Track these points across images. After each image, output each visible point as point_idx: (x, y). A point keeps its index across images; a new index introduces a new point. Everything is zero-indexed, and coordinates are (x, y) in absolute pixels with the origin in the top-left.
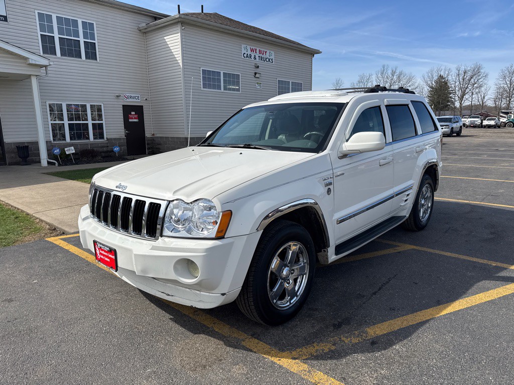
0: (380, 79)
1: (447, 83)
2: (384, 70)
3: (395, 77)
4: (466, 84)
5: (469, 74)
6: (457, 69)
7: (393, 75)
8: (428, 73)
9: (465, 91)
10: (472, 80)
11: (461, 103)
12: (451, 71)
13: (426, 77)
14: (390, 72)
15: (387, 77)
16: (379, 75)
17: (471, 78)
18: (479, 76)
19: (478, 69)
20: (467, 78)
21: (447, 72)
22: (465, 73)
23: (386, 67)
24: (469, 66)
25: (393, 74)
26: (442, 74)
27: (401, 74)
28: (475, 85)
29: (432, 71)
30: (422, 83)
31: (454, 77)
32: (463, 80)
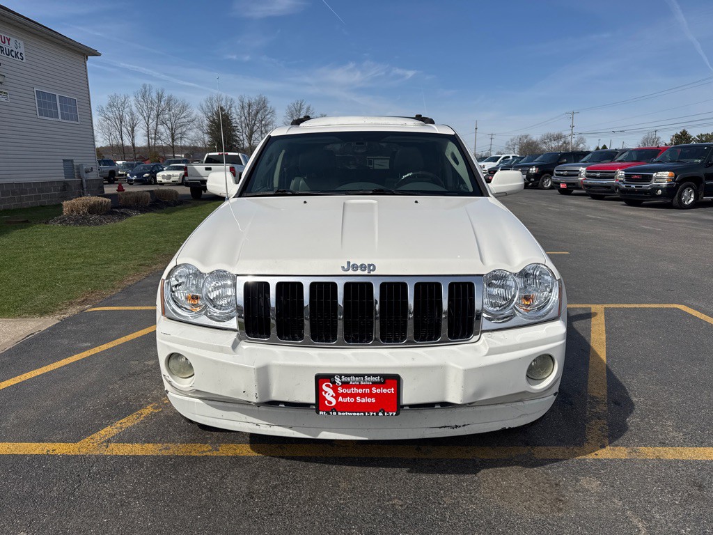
0: (142, 103)
1: (228, 117)
2: (146, 92)
3: (162, 103)
4: (252, 119)
5: (255, 107)
6: (240, 100)
7: (160, 101)
8: (206, 102)
9: (253, 128)
10: (259, 115)
11: (250, 144)
12: (234, 102)
13: (204, 106)
14: (154, 95)
15: (151, 102)
16: (140, 98)
17: (257, 113)
18: (265, 111)
19: (264, 103)
20: (253, 113)
21: (229, 103)
22: (249, 106)
23: (148, 88)
24: (254, 97)
25: (160, 97)
26: (223, 104)
27: (170, 99)
28: (263, 122)
29: (211, 99)
30: (201, 114)
31: (238, 110)
32: (249, 114)
